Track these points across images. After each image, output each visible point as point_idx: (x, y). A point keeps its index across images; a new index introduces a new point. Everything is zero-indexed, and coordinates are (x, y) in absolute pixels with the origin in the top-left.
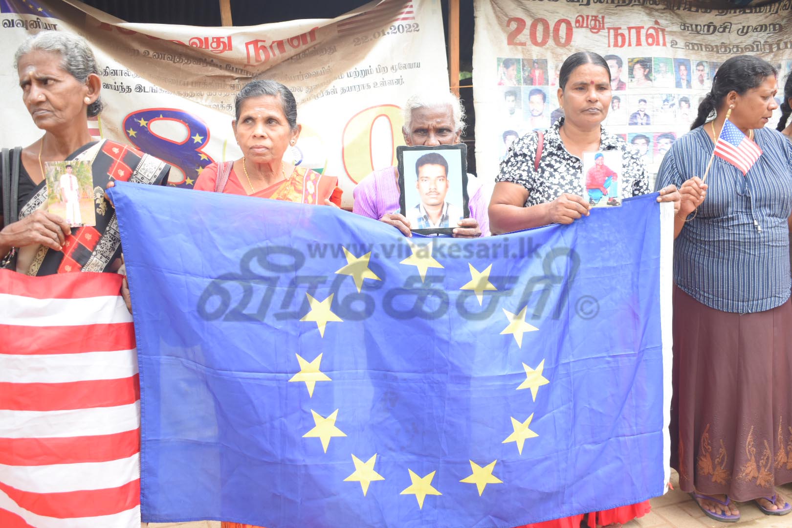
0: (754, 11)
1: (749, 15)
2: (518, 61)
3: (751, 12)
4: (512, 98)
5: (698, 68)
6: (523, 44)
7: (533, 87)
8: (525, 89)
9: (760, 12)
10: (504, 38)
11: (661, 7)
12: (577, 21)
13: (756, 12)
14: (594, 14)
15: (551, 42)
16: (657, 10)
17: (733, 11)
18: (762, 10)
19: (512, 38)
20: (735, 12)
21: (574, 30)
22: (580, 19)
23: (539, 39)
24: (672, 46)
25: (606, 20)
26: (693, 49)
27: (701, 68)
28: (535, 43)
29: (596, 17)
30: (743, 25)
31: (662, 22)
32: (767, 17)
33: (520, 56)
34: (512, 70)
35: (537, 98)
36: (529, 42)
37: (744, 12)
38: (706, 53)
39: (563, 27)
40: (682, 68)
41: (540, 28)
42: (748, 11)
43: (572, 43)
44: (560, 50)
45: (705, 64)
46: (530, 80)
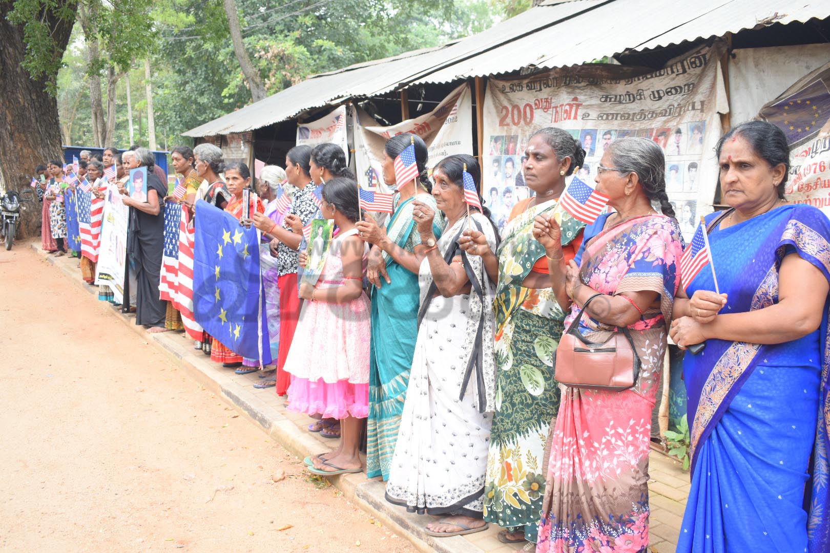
0: (654, 75)
1: (652, 80)
2: (503, 137)
3: (652, 77)
4: (496, 164)
5: (605, 137)
6: (508, 125)
7: (508, 156)
8: (504, 157)
9: (660, 75)
10: (497, 121)
11: (583, 84)
12: (536, 104)
13: (656, 76)
14: (546, 96)
15: (522, 122)
16: (579, 88)
17: (636, 79)
18: (662, 73)
19: (502, 123)
20: (639, 80)
21: (534, 111)
22: (537, 102)
23: (516, 121)
24: (583, 119)
25: (553, 101)
26: (607, 118)
27: (608, 136)
28: (515, 124)
29: (547, 99)
30: (652, 90)
31: (581, 98)
32: (674, 79)
33: (504, 134)
34: (499, 145)
35: (509, 164)
36: (511, 124)
37: (647, 78)
38: (620, 121)
39: (528, 108)
40: (588, 137)
41: (516, 112)
42: (649, 76)
43: (533, 122)
44: (526, 128)
45: (613, 132)
46: (507, 152)
